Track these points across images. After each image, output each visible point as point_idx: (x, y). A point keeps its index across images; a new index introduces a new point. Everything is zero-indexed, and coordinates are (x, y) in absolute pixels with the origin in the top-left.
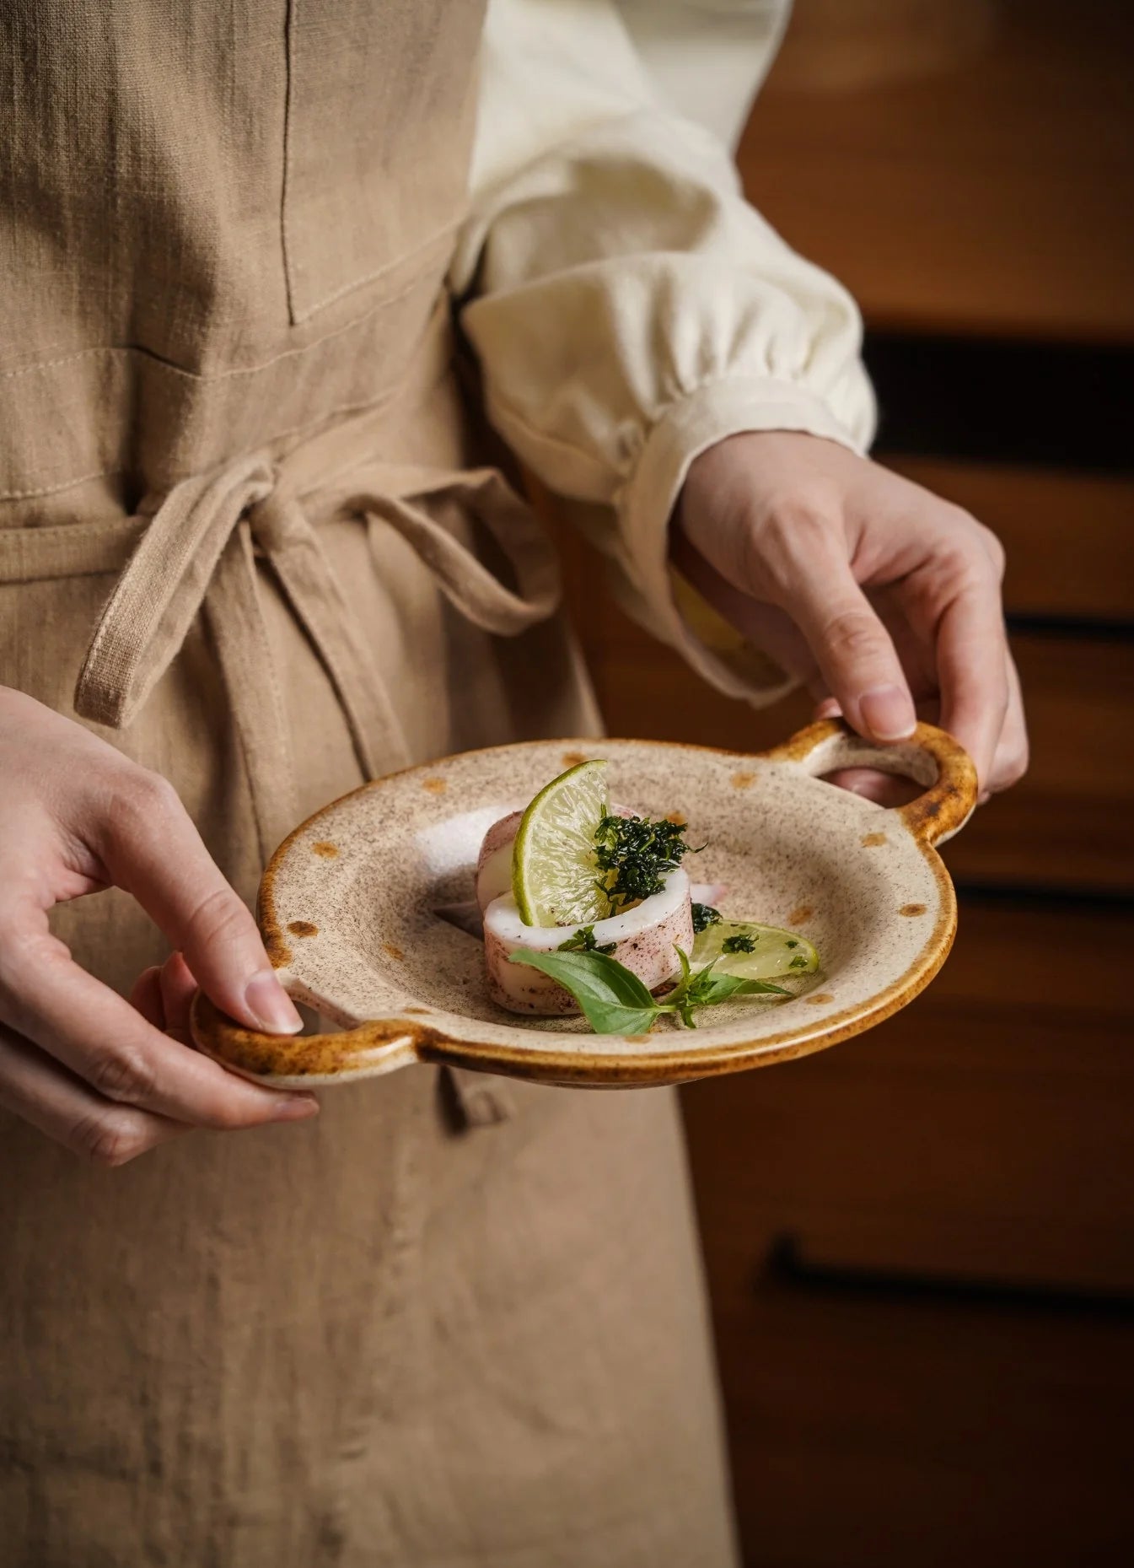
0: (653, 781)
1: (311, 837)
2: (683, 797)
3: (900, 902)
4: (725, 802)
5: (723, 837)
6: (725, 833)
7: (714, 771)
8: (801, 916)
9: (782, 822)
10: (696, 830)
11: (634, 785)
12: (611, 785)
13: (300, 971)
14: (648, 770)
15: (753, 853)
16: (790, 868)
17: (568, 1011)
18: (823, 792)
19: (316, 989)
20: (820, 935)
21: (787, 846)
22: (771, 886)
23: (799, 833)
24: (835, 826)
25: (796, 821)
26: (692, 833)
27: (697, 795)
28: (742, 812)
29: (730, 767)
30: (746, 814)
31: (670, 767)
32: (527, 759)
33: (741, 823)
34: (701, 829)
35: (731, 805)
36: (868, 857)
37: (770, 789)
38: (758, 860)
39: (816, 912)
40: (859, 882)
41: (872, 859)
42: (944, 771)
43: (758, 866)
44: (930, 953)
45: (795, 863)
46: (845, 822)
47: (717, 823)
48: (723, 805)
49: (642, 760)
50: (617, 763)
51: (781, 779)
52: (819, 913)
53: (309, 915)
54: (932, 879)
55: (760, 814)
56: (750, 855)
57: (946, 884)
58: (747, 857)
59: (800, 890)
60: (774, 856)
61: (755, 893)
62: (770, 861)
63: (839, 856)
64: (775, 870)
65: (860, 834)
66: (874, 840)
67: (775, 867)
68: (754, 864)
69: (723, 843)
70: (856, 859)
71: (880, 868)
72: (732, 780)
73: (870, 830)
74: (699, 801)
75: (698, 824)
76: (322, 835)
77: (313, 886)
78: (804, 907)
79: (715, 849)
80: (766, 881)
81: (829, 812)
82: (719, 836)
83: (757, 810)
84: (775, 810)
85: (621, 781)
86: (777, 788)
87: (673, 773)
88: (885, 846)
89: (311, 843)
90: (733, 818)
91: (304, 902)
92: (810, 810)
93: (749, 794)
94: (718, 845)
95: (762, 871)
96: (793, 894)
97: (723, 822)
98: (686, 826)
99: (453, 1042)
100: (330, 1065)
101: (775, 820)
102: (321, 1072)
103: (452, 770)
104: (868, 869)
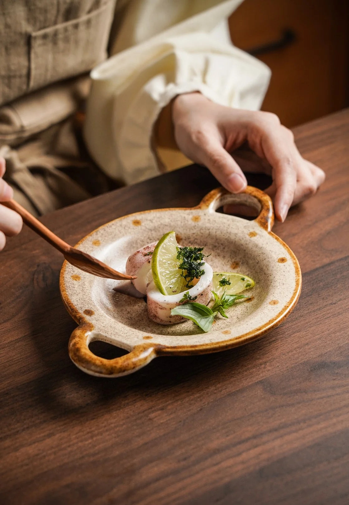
0: (166, 225)
1: (68, 274)
2: (178, 229)
3: (276, 257)
4: (193, 228)
5: (196, 241)
6: (196, 239)
7: (184, 217)
8: (235, 265)
9: (216, 232)
10: (185, 240)
11: (160, 228)
12: (152, 229)
13: (99, 330)
14: (162, 221)
15: (208, 244)
16: (224, 248)
17: (183, 320)
18: (225, 218)
19: (109, 336)
20: (246, 272)
21: (221, 241)
22: (219, 256)
23: (224, 235)
24: (236, 231)
25: (221, 231)
26: (184, 241)
27: (182, 227)
28: (200, 230)
29: (189, 215)
30: (202, 231)
31: (169, 219)
32: (121, 225)
33: (201, 235)
34: (187, 239)
35: (195, 229)
36: (254, 242)
37: (207, 221)
38: (211, 247)
39: (240, 263)
40: (255, 251)
41: (256, 242)
42: (263, 203)
43: (211, 249)
44: (299, 276)
45: (225, 246)
46: (239, 229)
47: (192, 236)
48: (193, 229)
49: (159, 218)
50: (151, 221)
51: (209, 216)
52: (242, 263)
53: (87, 306)
54: (281, 246)
55: (207, 231)
56: (207, 245)
57: (287, 248)
58: (206, 246)
59: (231, 256)
60: (217, 244)
61: (214, 259)
62: (215, 246)
63: (243, 242)
64: (218, 250)
65: (246, 233)
66: (253, 234)
67: (218, 248)
68: (209, 248)
69: (196, 242)
70: (249, 242)
71: (260, 245)
72: (192, 219)
73: (249, 230)
74: (184, 229)
75: (185, 237)
76: (72, 272)
77: (81, 294)
78: (235, 262)
79: (194, 245)
80: (216, 254)
81: (231, 226)
82: (194, 240)
83: (205, 229)
84: (212, 228)
85: (155, 227)
86: (209, 220)
87: (171, 221)
88: (258, 236)
89: (70, 276)
90: (198, 233)
91: (82, 301)
92: (224, 226)
93: (200, 223)
94: (195, 243)
95: (213, 250)
96: (228, 257)
97: (194, 235)
98: (182, 239)
99: (168, 348)
100: (132, 366)
101: (213, 232)
102: (130, 369)
103: (99, 235)
104: (257, 246)
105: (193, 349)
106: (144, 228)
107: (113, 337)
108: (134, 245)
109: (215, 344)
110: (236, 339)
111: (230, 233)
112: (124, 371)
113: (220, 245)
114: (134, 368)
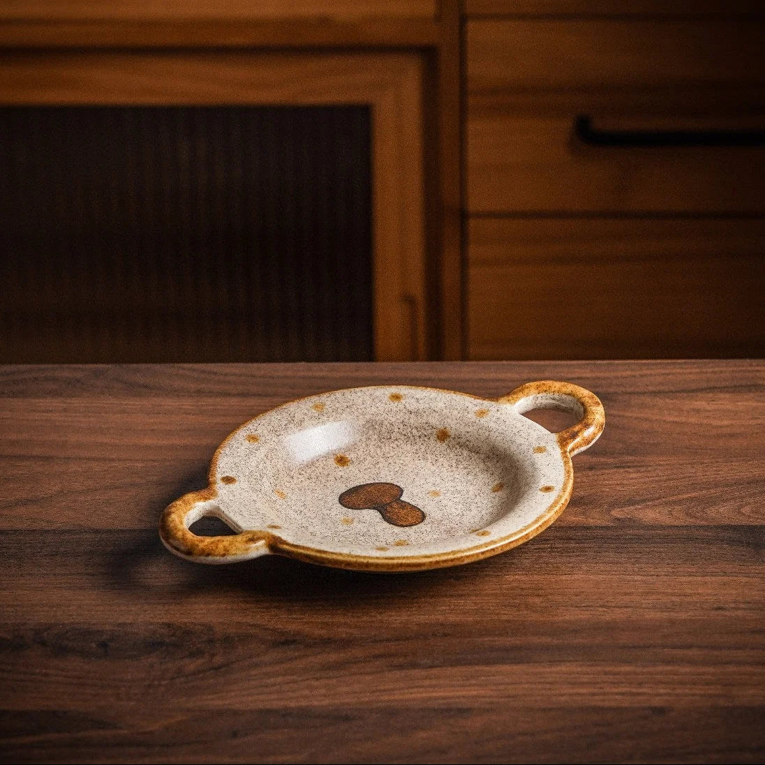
0: (435, 411)
1: (245, 430)
2: (449, 421)
3: (542, 484)
4: (470, 424)
5: (467, 443)
6: (468, 441)
7: (468, 407)
8: (498, 487)
9: (497, 437)
10: (454, 438)
11: (425, 412)
12: (413, 411)
14: (433, 405)
15: (481, 452)
16: (497, 462)
18: (522, 422)
19: (226, 512)
21: (497, 450)
22: (487, 471)
23: (504, 443)
24: (522, 441)
25: (504, 437)
26: (452, 439)
27: (456, 419)
28: (478, 430)
29: (477, 406)
30: (480, 431)
31: (445, 403)
32: (371, 395)
33: (477, 436)
34: (457, 438)
35: (473, 426)
36: (534, 459)
37: (494, 419)
38: (483, 456)
41: (536, 461)
43: (482, 460)
45: (500, 459)
46: (528, 439)
47: (465, 435)
48: (469, 426)
49: (431, 399)
50: (418, 400)
51: (501, 414)
52: (507, 486)
53: (234, 473)
54: (563, 473)
55: (487, 432)
57: (569, 476)
58: (478, 454)
59: (500, 473)
60: (491, 454)
61: (479, 473)
62: (488, 457)
63: (521, 457)
64: (490, 462)
65: (534, 446)
66: (540, 450)
67: (491, 460)
68: (480, 458)
69: (467, 446)
70: (528, 459)
72: (476, 412)
73: (539, 444)
74: (457, 423)
75: (455, 435)
76: (252, 430)
77: (240, 458)
78: (500, 483)
79: (462, 449)
80: (485, 467)
81: (521, 433)
82: (465, 442)
83: (486, 430)
84: (495, 430)
85: (418, 410)
86: (498, 418)
87: (446, 407)
88: (544, 453)
89: (246, 434)
90: (473, 433)
91: (233, 466)
92: (512, 431)
93: (483, 421)
94: (464, 447)
95: (484, 462)
96: (497, 476)
97: (468, 435)
98: (449, 436)
99: (288, 544)
100: (222, 552)
101: (493, 435)
102: (217, 556)
103: (329, 399)
104: (533, 464)
105: (318, 555)
106: (401, 406)
107: (231, 515)
108: (377, 427)
109: (352, 557)
110: (386, 559)
111: (513, 442)
112: (208, 555)
113: (495, 456)
114: (224, 555)
